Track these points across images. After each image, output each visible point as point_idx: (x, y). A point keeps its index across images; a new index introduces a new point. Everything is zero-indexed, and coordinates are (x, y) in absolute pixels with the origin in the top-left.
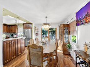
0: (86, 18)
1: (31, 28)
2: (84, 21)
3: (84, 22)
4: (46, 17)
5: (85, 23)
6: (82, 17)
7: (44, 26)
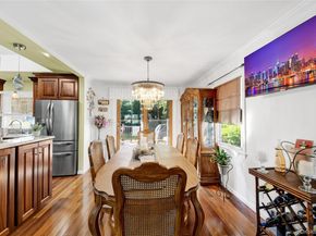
0: (287, 73)
1: (75, 97)
2: (275, 81)
3: (277, 84)
4: (148, 59)
5: (280, 87)
6: (270, 70)
7: (142, 89)
